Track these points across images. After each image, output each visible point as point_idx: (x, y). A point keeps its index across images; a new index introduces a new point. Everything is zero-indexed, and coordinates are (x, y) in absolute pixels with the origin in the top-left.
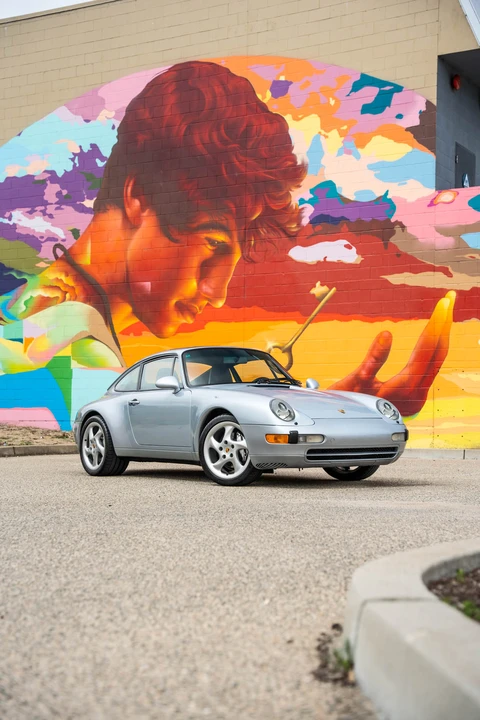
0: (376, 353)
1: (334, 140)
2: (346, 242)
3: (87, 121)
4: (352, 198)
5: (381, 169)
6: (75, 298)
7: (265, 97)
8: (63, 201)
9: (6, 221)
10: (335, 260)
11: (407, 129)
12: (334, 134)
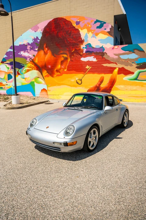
0: (100, 81)
1: (90, 34)
2: (94, 57)
3: (35, 32)
4: (95, 47)
5: (101, 41)
6: (35, 69)
7: (75, 25)
8: (31, 49)
9: (20, 54)
10: (91, 61)
11: (107, 32)
12: (90, 33)
